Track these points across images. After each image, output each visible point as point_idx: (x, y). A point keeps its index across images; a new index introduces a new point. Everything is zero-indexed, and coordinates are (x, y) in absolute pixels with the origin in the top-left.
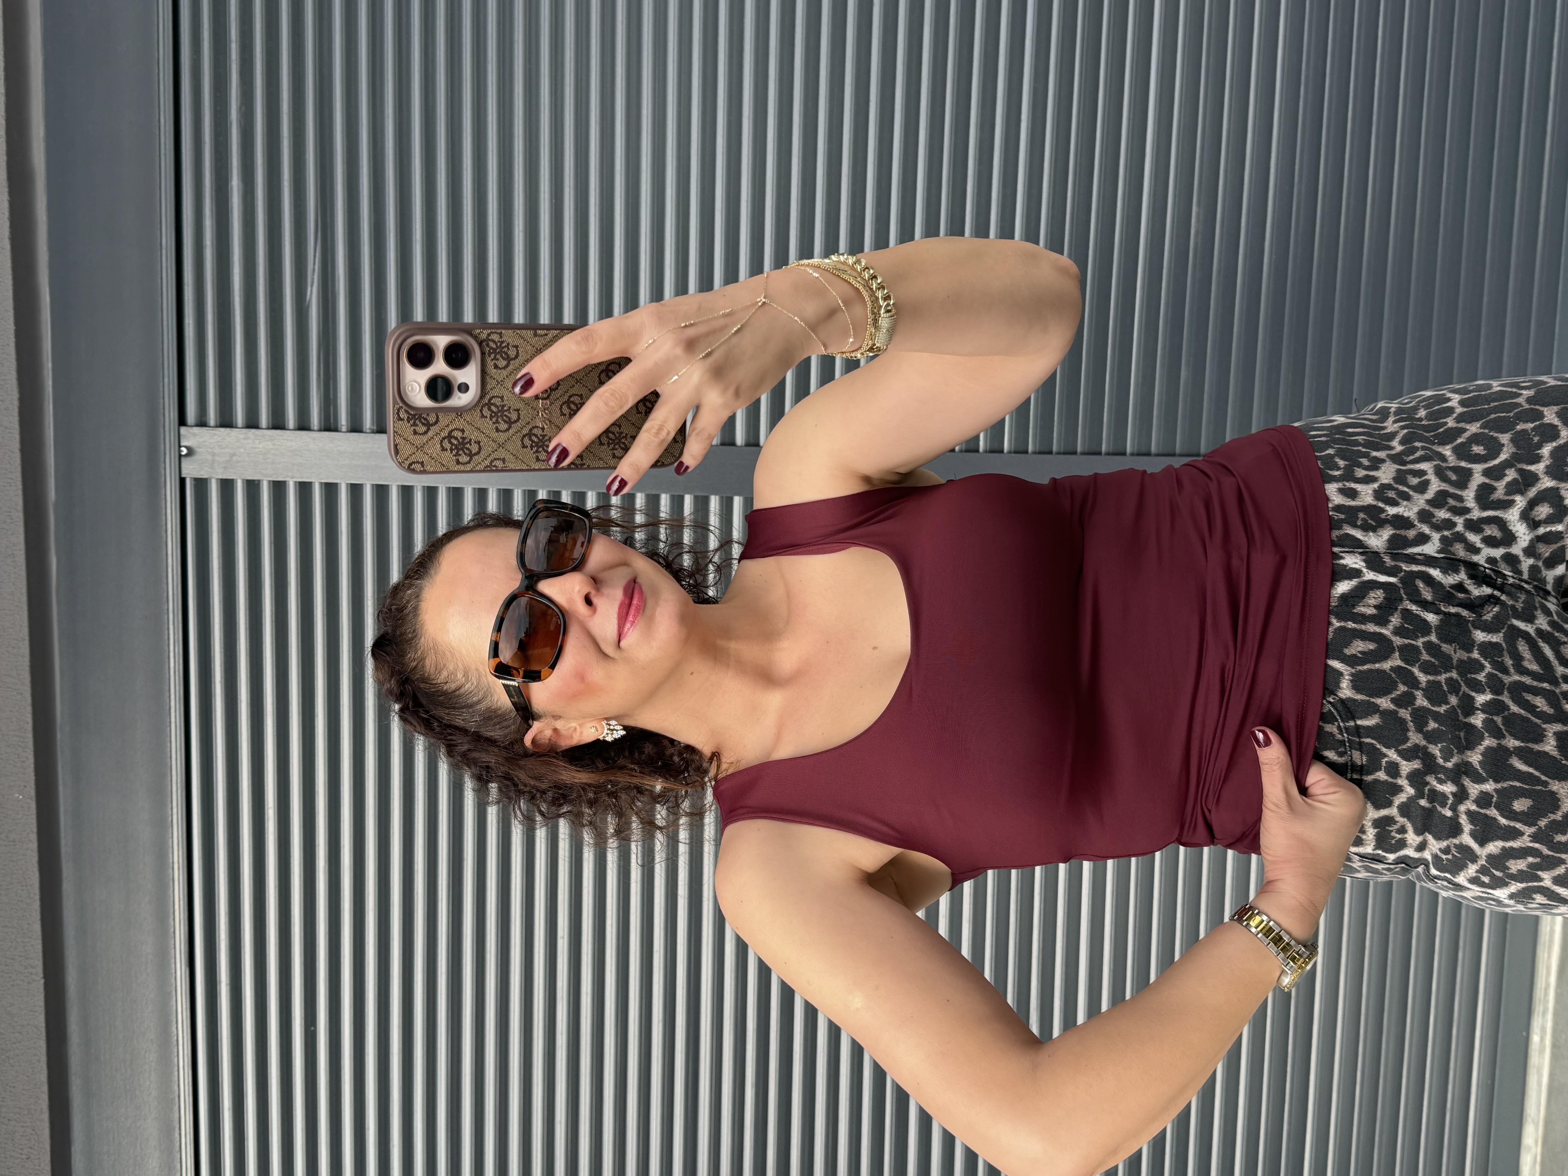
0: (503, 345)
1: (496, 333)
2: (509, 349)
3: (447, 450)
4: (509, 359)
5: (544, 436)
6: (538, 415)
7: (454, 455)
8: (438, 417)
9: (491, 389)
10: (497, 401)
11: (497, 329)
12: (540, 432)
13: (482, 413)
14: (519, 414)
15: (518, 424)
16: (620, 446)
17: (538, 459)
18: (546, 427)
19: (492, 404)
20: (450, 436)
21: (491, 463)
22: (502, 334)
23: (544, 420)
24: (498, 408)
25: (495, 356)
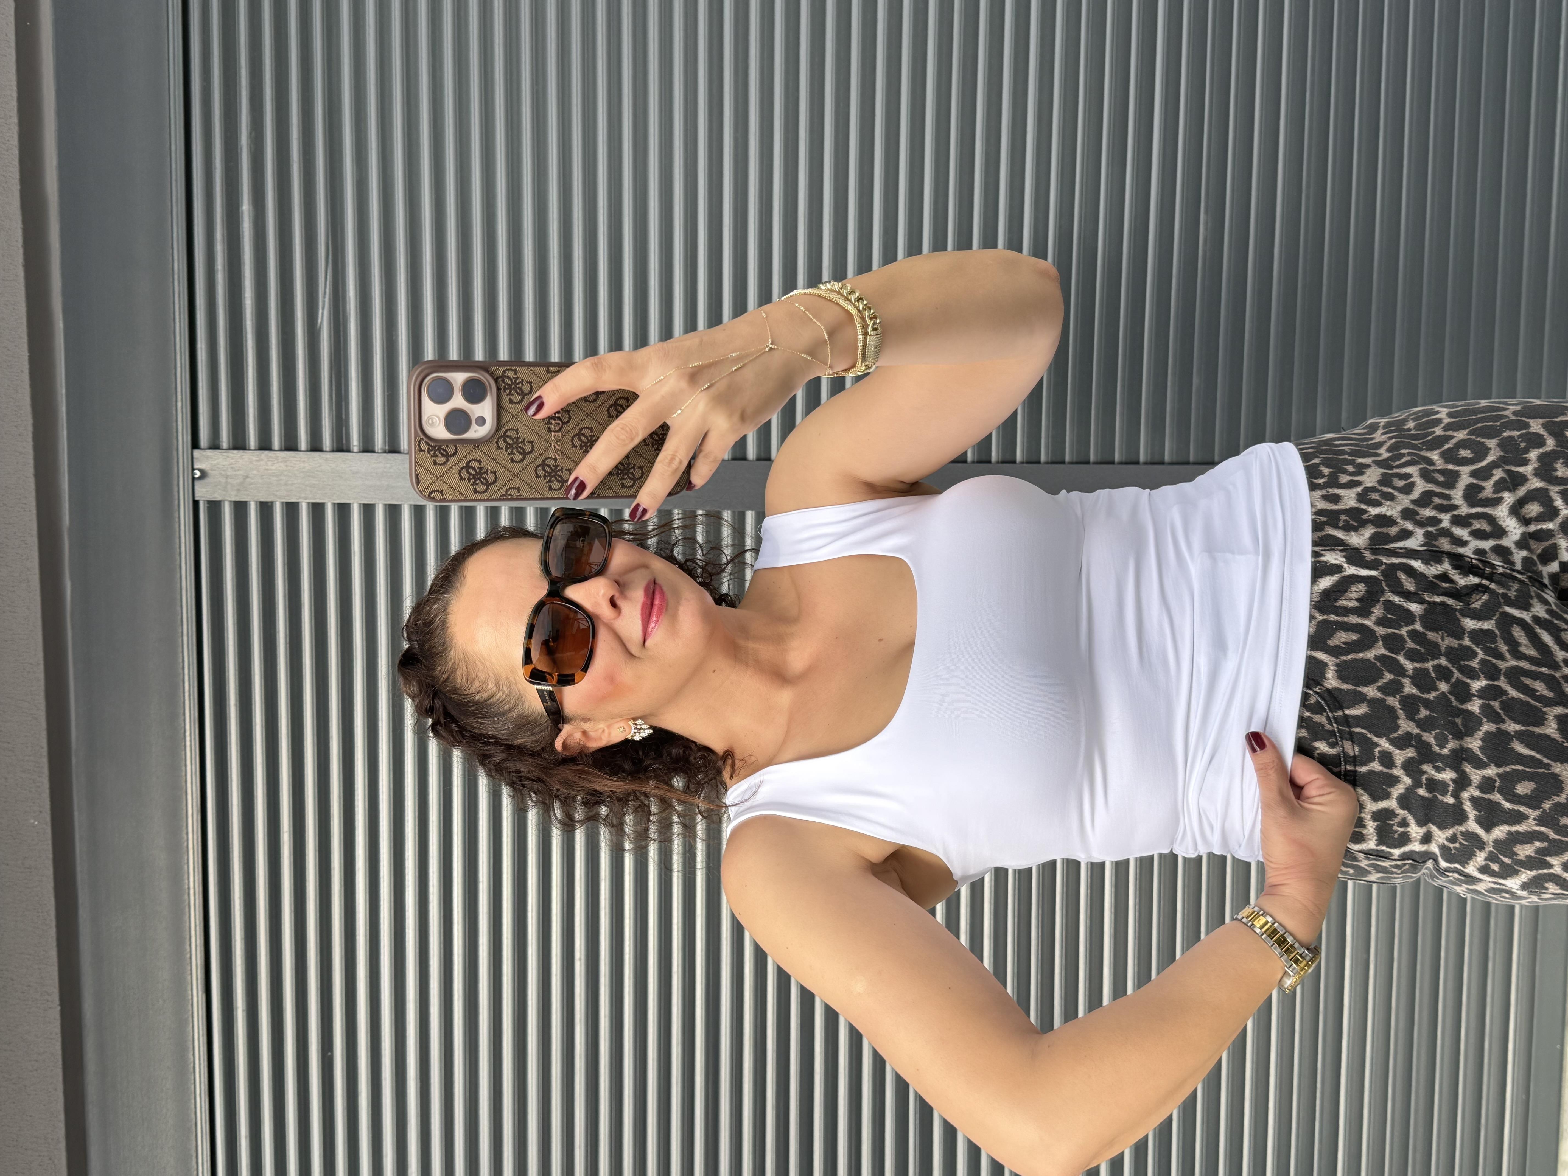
0: (518, 381)
1: (511, 369)
2: (523, 385)
3: (465, 479)
4: (523, 394)
5: (556, 466)
6: (551, 446)
7: (471, 485)
8: (456, 448)
9: (507, 422)
10: (512, 434)
11: (512, 366)
12: (553, 462)
13: (498, 444)
14: (533, 446)
15: (532, 455)
16: (628, 476)
17: (550, 488)
18: (558, 457)
19: (508, 436)
20: (468, 467)
21: (507, 492)
22: (515, 371)
23: (556, 451)
24: (513, 440)
25: (510, 392)
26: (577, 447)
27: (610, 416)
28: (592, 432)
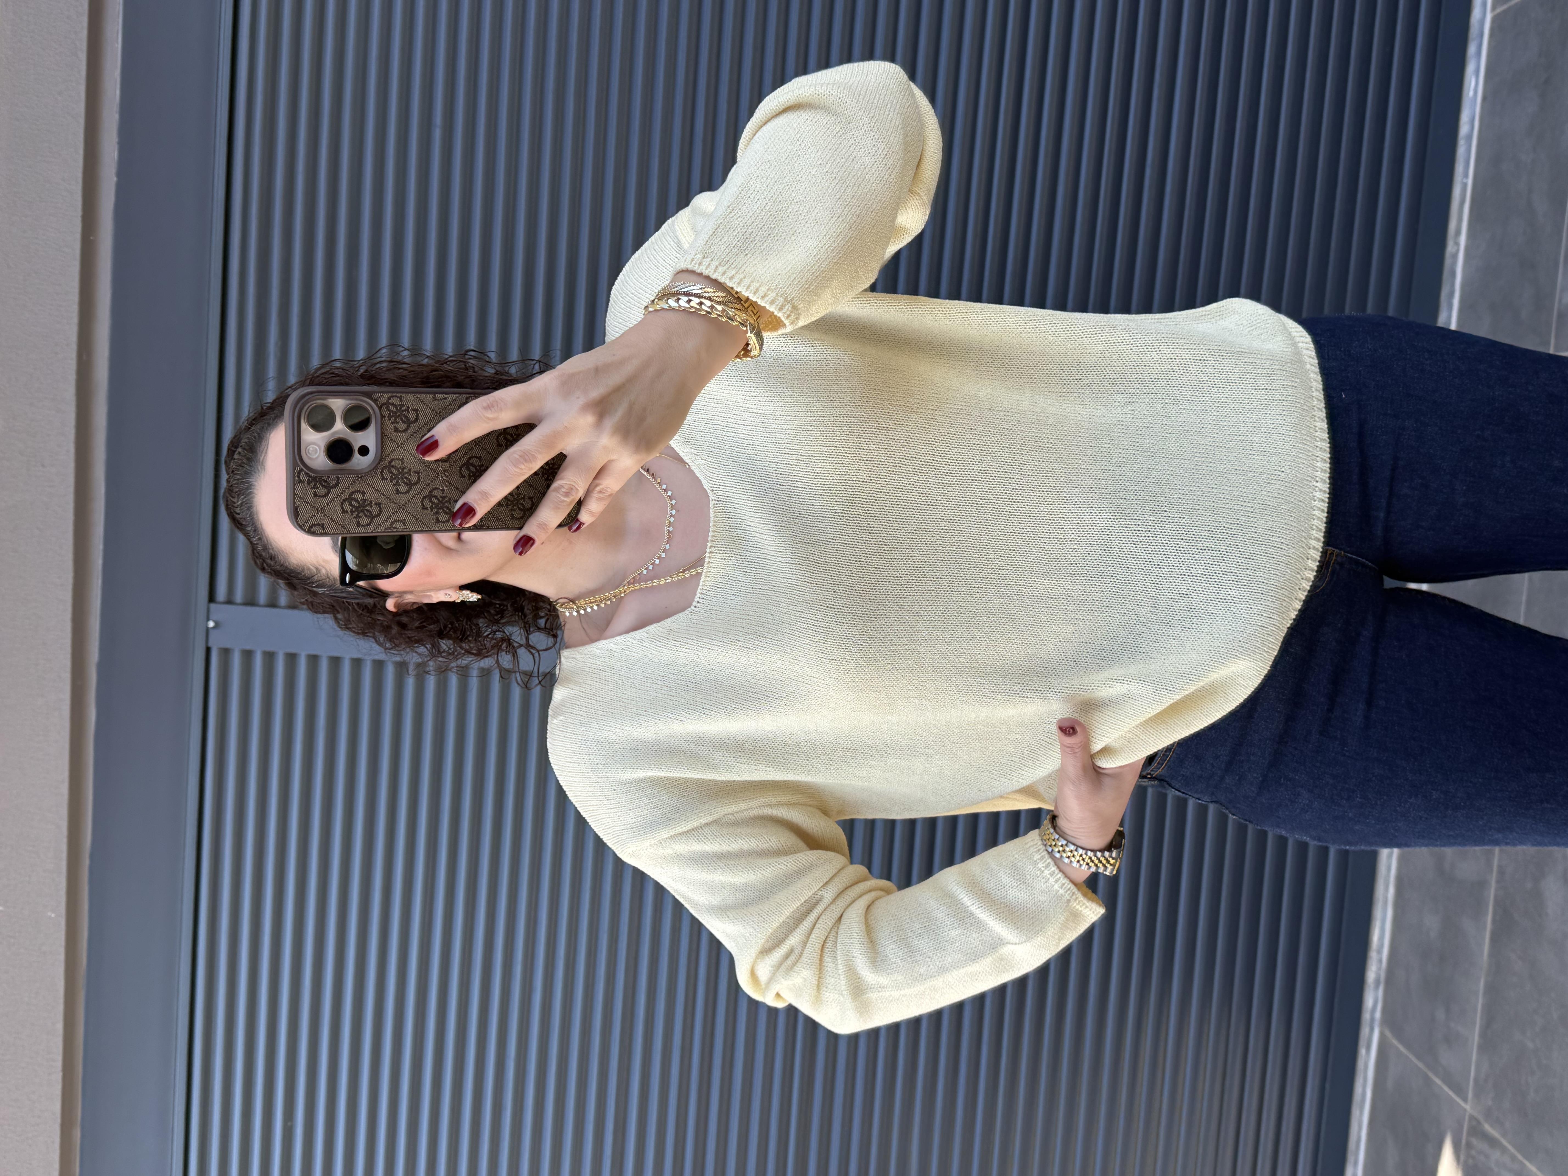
0: (404, 408)
1: (395, 396)
2: (408, 412)
3: (347, 512)
4: (409, 423)
5: (444, 498)
6: (438, 477)
7: (355, 517)
8: (338, 479)
9: (391, 452)
10: (397, 463)
12: (440, 493)
13: (382, 475)
14: (419, 476)
15: (418, 486)
16: (518, 507)
17: (438, 521)
18: (445, 488)
19: (393, 466)
20: (350, 499)
21: (391, 525)
22: (400, 398)
23: (444, 481)
24: (398, 471)
25: (396, 420)
26: (465, 477)
27: (499, 445)
28: (480, 462)
